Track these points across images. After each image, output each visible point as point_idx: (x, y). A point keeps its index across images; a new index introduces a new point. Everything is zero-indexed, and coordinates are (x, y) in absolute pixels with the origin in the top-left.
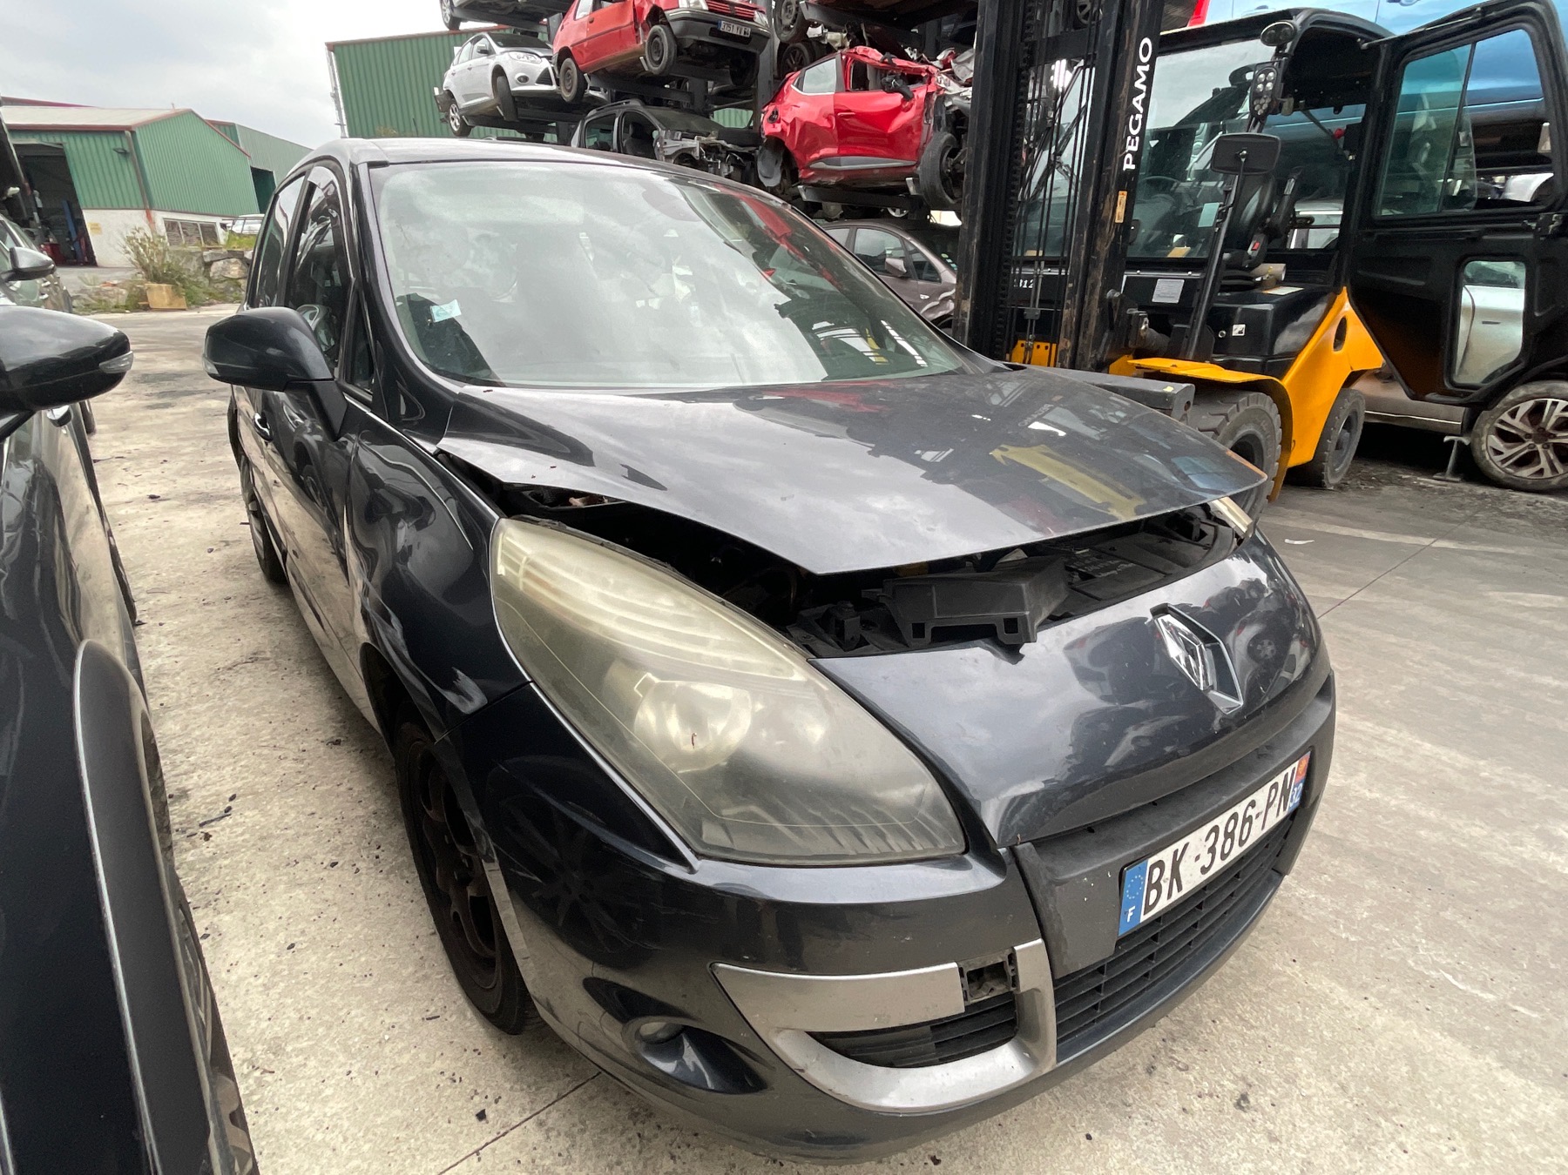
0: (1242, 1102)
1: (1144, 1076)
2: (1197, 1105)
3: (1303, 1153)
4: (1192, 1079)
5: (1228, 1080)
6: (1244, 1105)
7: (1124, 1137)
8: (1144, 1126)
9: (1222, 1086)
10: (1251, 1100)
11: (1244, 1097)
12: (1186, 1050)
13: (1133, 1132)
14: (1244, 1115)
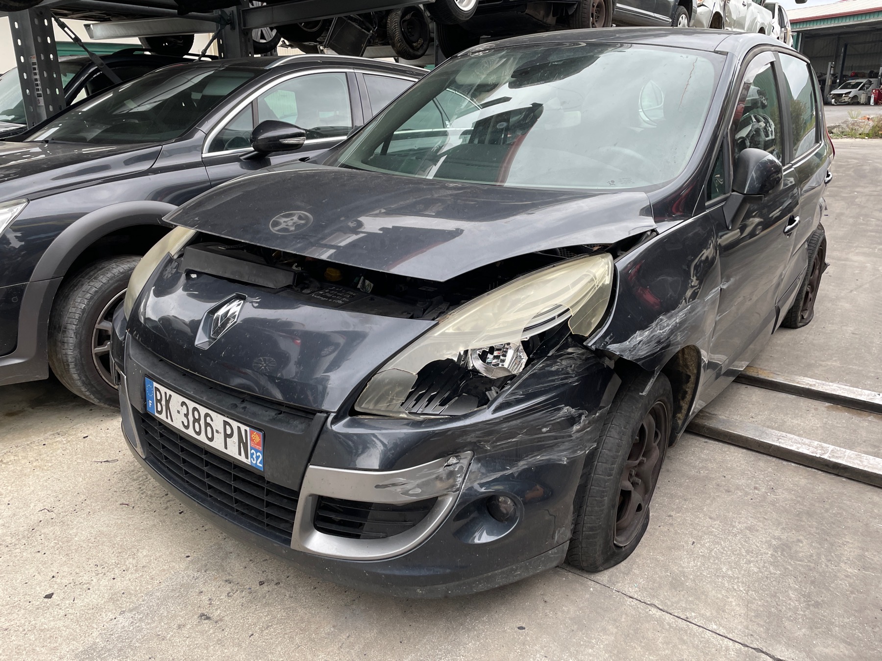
0: (205, 617)
1: (224, 578)
2: (204, 598)
3: (170, 638)
4: (222, 597)
5: (220, 613)
6: (203, 617)
7: (187, 568)
8: (192, 576)
9: (217, 610)
10: (206, 621)
11: (208, 618)
12: (243, 597)
13: (190, 572)
14: (196, 617)
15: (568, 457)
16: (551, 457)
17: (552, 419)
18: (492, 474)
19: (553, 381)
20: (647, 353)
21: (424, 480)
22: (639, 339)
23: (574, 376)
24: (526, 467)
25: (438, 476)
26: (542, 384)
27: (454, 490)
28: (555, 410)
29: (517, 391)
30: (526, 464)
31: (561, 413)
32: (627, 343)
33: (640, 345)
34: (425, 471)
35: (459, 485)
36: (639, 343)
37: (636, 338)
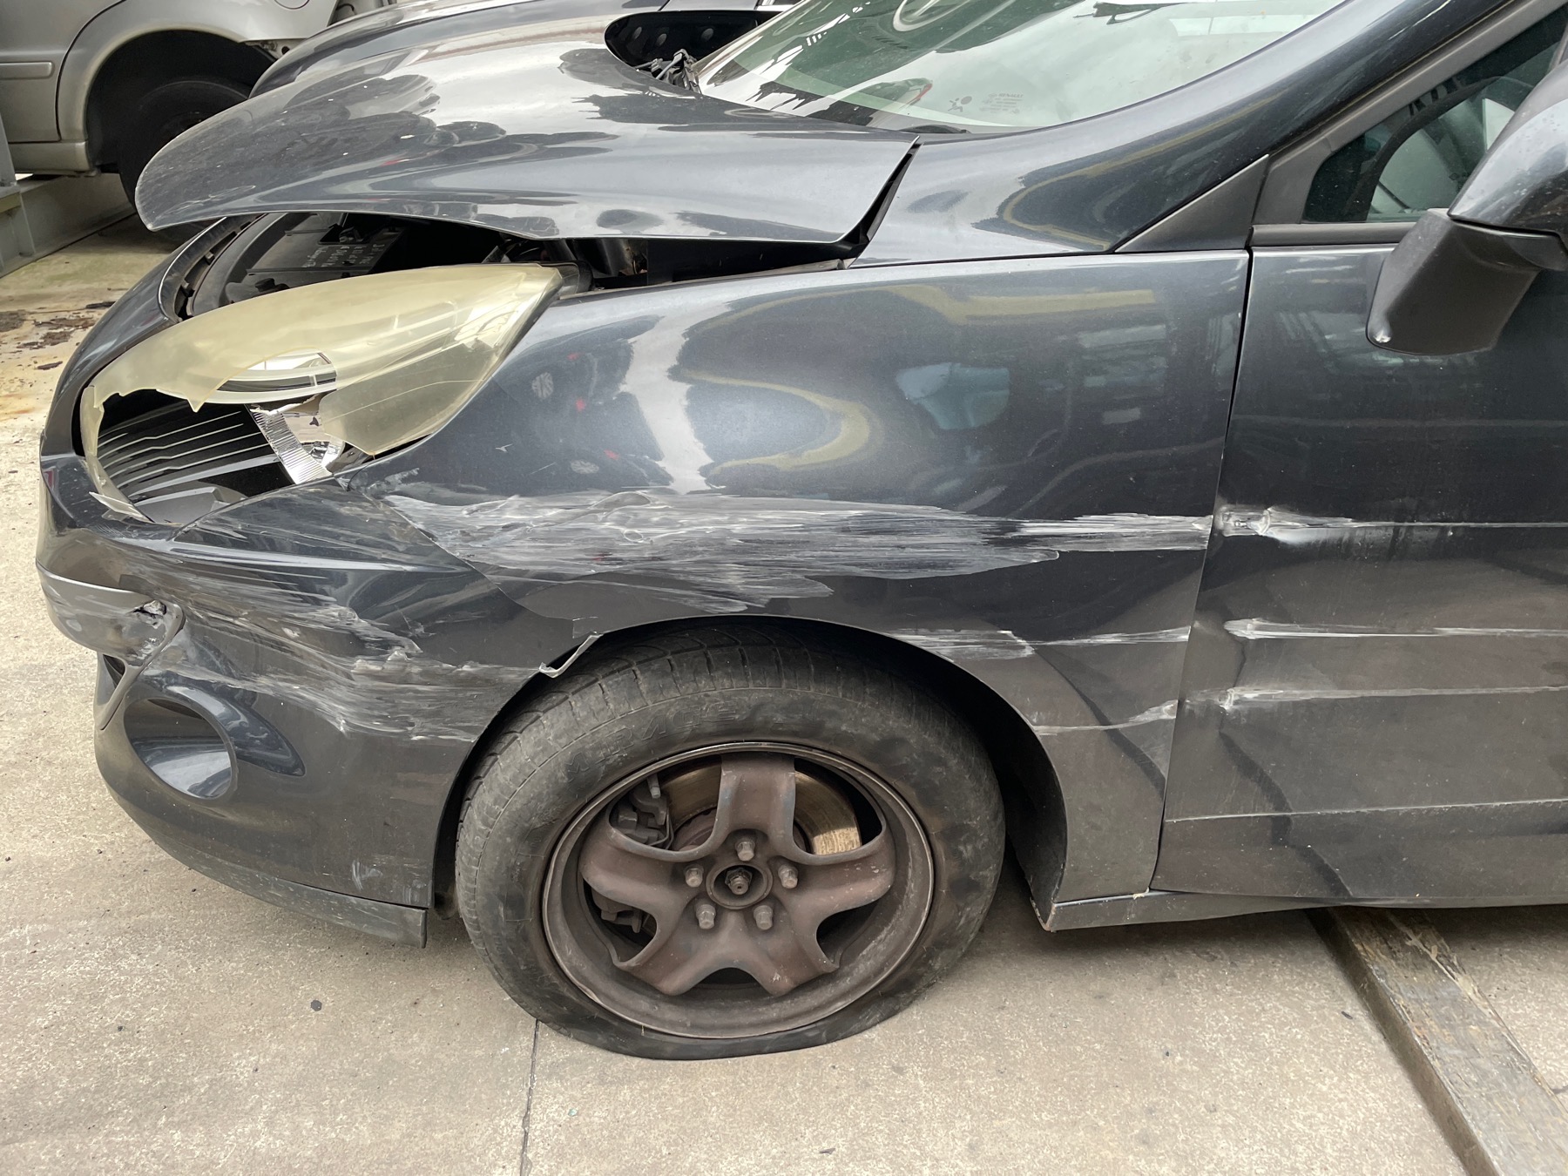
15: (348, 719)
16: (319, 701)
17: (296, 615)
18: (204, 669)
19: (337, 536)
20: (532, 563)
21: (88, 613)
22: (511, 517)
23: (401, 548)
24: (271, 693)
25: (115, 620)
26: (297, 529)
27: (131, 659)
28: (305, 600)
29: (230, 519)
30: (272, 689)
31: (320, 613)
32: (464, 512)
33: (509, 535)
34: (90, 598)
35: (144, 656)
36: (507, 528)
37: (502, 510)
